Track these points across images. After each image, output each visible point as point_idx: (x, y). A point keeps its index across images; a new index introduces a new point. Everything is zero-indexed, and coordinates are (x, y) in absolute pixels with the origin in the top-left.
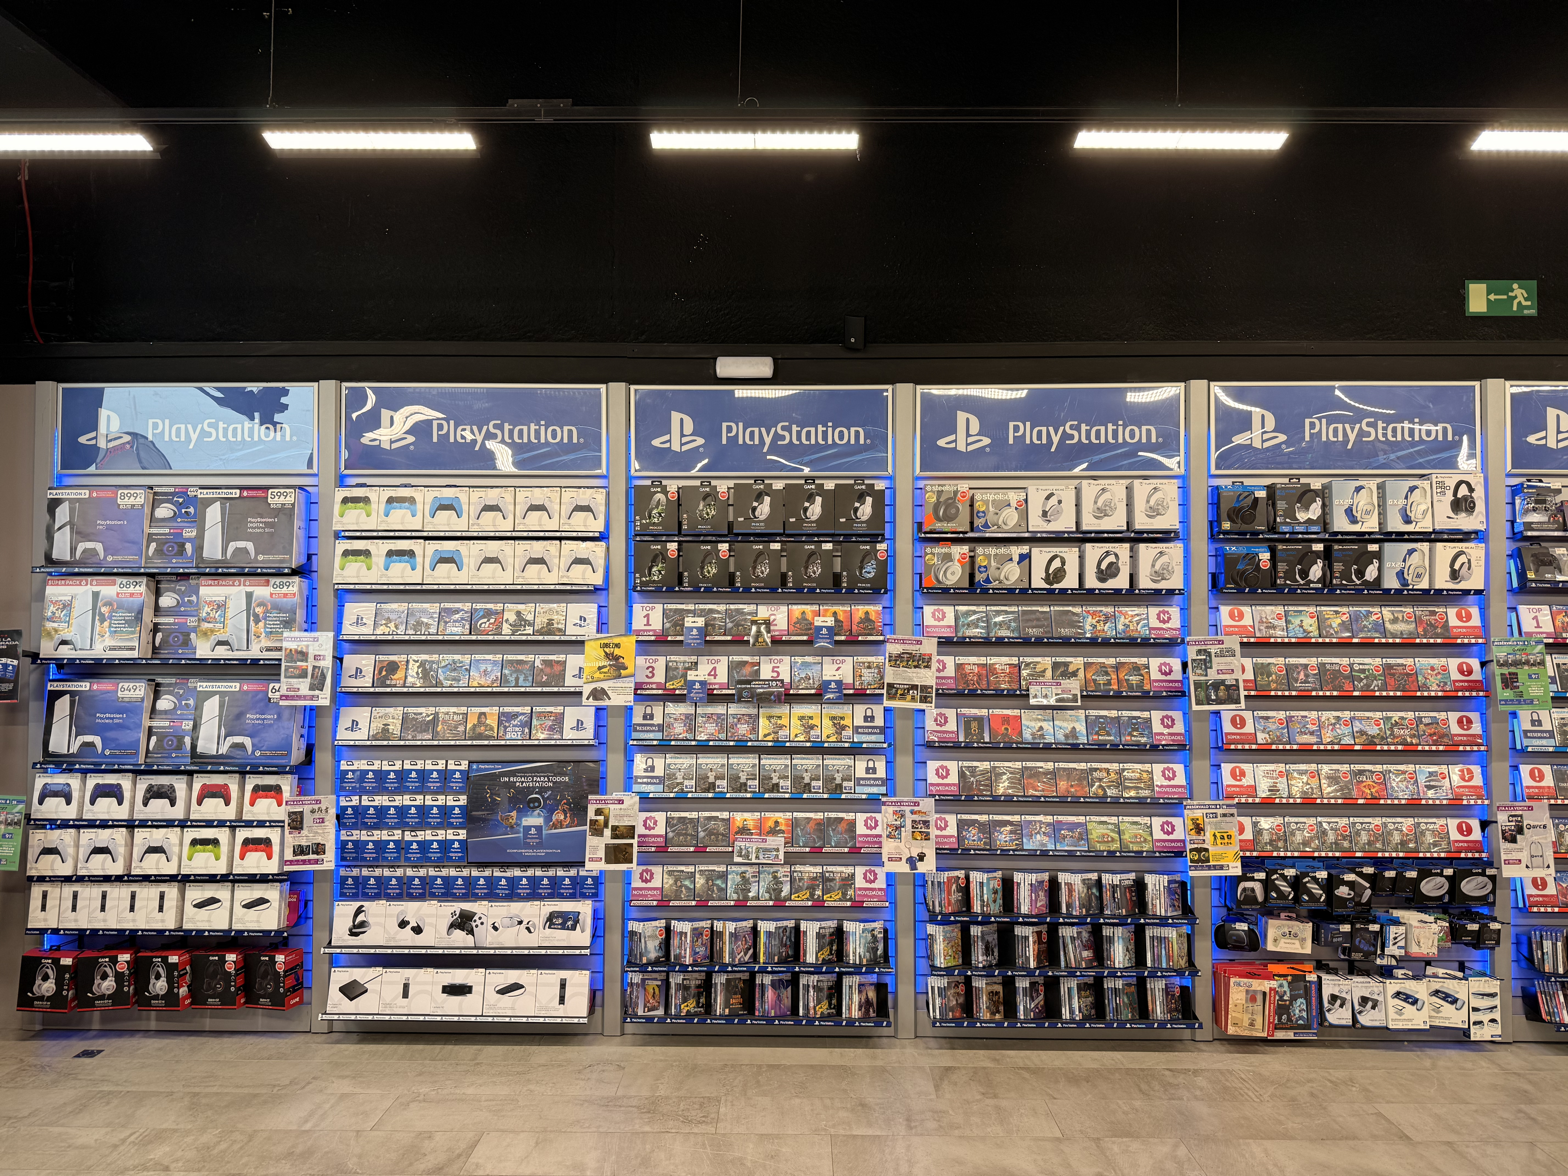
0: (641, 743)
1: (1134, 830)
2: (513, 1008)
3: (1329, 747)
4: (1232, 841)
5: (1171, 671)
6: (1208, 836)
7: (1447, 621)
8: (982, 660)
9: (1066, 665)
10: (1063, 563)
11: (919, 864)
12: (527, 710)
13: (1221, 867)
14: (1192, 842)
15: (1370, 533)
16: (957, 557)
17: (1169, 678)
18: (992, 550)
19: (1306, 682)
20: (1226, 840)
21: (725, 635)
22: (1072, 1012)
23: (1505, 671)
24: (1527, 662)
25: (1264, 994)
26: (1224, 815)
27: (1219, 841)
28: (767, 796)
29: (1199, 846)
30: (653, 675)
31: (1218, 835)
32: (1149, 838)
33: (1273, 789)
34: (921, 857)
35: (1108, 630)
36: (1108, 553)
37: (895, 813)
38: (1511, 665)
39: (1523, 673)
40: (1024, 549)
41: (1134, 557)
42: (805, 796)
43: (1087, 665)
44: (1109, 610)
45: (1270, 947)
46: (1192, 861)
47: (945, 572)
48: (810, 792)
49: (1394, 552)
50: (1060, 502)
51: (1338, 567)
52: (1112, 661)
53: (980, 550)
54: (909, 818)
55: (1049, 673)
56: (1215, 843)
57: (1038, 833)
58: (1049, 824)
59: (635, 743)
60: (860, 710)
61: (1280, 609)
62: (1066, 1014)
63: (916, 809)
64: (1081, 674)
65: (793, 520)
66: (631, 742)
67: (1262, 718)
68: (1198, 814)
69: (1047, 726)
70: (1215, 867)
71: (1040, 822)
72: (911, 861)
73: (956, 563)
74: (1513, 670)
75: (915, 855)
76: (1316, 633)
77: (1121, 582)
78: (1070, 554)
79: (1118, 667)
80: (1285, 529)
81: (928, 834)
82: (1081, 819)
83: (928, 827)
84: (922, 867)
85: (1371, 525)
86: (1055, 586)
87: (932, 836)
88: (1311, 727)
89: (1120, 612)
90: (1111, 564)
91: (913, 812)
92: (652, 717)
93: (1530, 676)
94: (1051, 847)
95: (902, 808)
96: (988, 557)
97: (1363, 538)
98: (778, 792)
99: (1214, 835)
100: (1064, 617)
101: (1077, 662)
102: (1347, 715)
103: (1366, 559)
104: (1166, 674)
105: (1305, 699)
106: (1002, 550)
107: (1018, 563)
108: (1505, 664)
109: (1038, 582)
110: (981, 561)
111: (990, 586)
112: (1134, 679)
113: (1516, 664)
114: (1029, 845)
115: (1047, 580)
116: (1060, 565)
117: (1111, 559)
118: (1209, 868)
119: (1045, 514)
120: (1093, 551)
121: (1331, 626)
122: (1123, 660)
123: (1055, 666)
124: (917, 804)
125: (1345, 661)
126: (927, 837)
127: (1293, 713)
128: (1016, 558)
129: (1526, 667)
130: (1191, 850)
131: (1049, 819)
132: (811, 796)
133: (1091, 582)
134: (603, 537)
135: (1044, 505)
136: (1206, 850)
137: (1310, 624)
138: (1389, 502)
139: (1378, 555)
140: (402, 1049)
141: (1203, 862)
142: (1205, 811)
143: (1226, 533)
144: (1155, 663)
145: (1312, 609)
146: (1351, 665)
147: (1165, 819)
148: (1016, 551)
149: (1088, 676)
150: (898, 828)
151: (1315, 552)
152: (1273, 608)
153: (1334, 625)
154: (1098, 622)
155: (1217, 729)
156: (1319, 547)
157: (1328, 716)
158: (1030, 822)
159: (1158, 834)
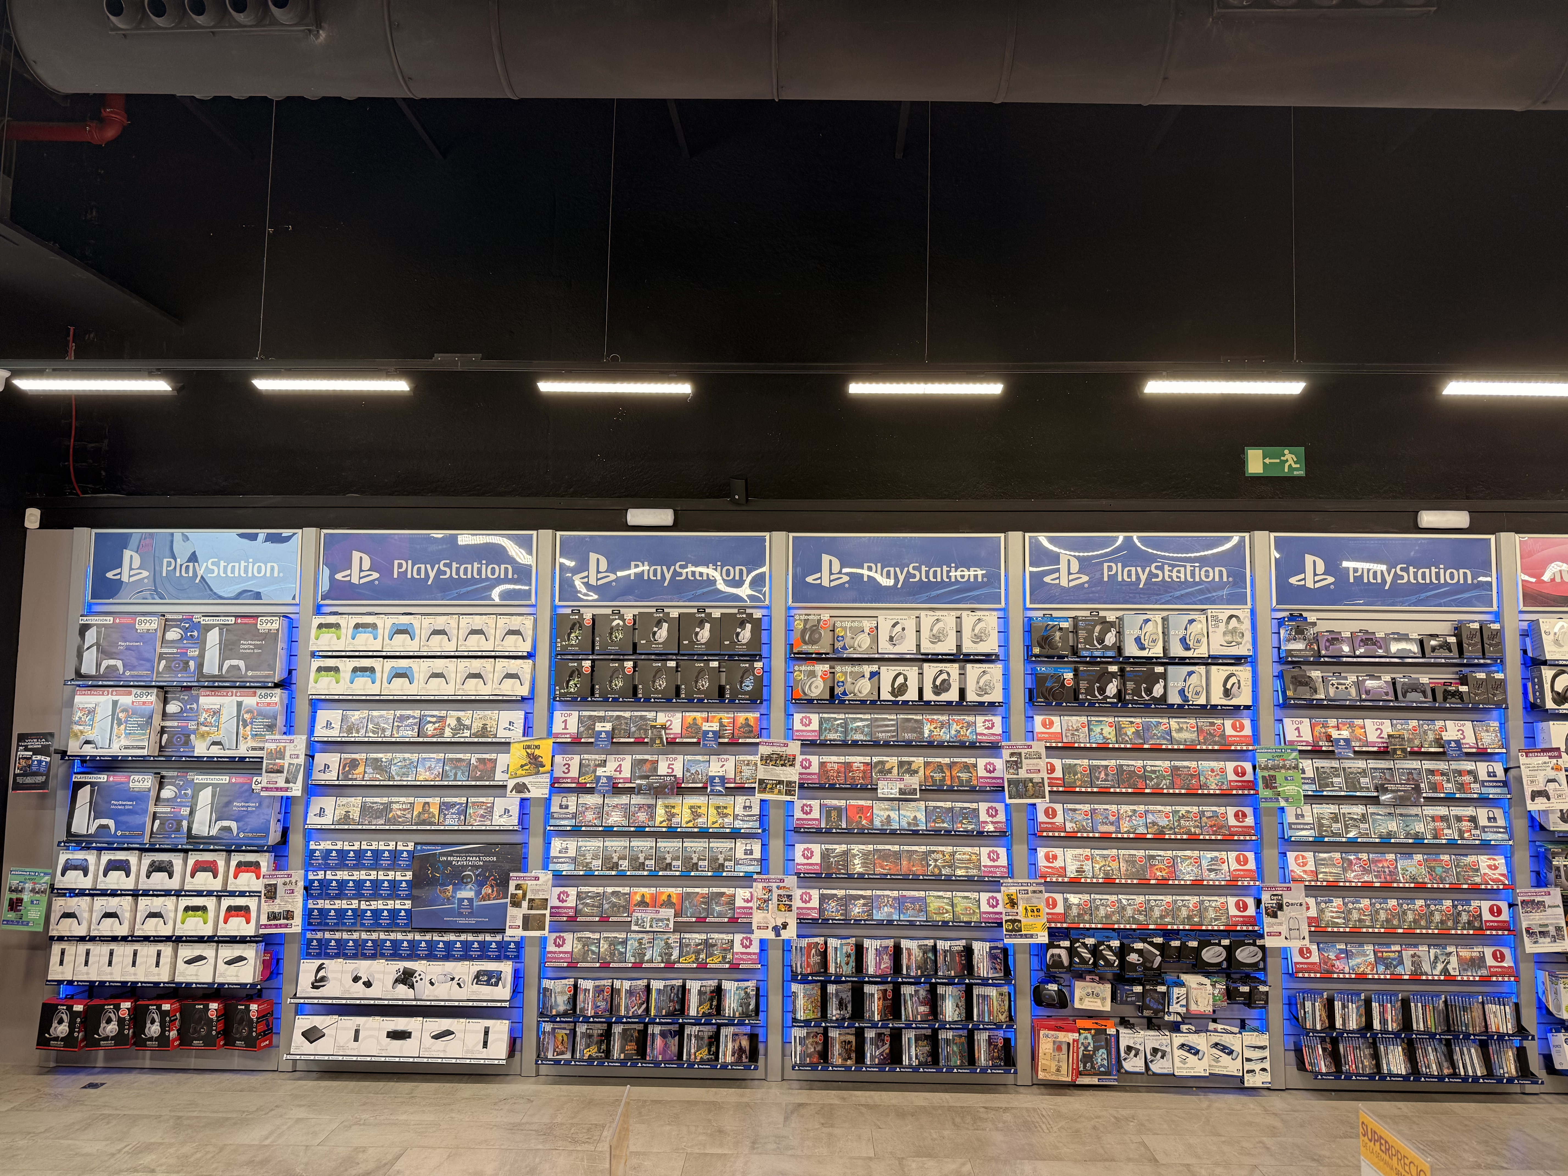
0: (556, 828)
1: (964, 904)
2: (444, 1051)
3: (1125, 836)
4: (1040, 914)
5: (994, 769)
6: (1021, 909)
7: (1224, 730)
8: (842, 759)
9: (910, 763)
10: (906, 679)
11: (782, 932)
12: (464, 800)
13: (1031, 936)
14: (1007, 914)
15: (1157, 658)
16: (820, 674)
17: (992, 775)
18: (848, 668)
19: (1106, 780)
20: (1036, 913)
21: (629, 737)
22: (910, 1059)
23: (1266, 774)
24: (1284, 767)
25: (1069, 1044)
26: (1034, 892)
27: (1030, 914)
28: (661, 873)
29: (1013, 918)
30: (569, 771)
31: (1029, 908)
32: (977, 911)
33: (1080, 871)
34: (785, 926)
35: (944, 735)
36: (941, 672)
37: (764, 888)
38: (1271, 769)
39: (1280, 775)
40: (874, 668)
41: (962, 674)
42: (692, 874)
43: (927, 764)
44: (945, 718)
45: (1077, 1005)
46: (1007, 930)
47: (810, 686)
48: (697, 870)
49: (1177, 673)
50: (903, 629)
51: (1130, 685)
52: (947, 760)
53: (838, 668)
54: (776, 893)
55: (895, 771)
56: (1026, 916)
57: (886, 905)
58: (894, 898)
59: (552, 828)
60: (740, 800)
61: (1084, 719)
62: (906, 1061)
63: (782, 885)
64: (921, 772)
65: (686, 642)
66: (548, 828)
67: (1071, 810)
68: (1013, 890)
69: (894, 815)
70: (1026, 936)
71: (888, 896)
72: (777, 930)
73: (819, 678)
74: (1272, 773)
75: (779, 924)
76: (1114, 739)
77: (952, 695)
78: (912, 672)
79: (951, 766)
80: (1085, 653)
81: (790, 906)
82: (922, 894)
83: (791, 900)
84: (785, 935)
85: (1157, 651)
86: (899, 698)
87: (794, 908)
88: (1112, 819)
89: (953, 720)
90: (944, 681)
91: (778, 888)
92: (567, 807)
93: (1286, 779)
94: (896, 917)
95: (770, 884)
96: (845, 674)
97: (1150, 661)
98: (671, 870)
99: (1026, 909)
100: (906, 724)
101: (918, 761)
102: (1142, 808)
103: (1154, 679)
104: (990, 772)
105: (1104, 794)
106: (857, 669)
107: (870, 679)
108: (1266, 768)
109: (886, 695)
110: (839, 677)
111: (846, 698)
112: (964, 776)
113: (1275, 768)
114: (878, 916)
115: (893, 693)
116: (903, 681)
117: (944, 676)
118: (1021, 936)
119: (891, 639)
120: (930, 669)
121: (1126, 734)
122: (956, 760)
123: (901, 764)
124: (782, 880)
125: (1140, 763)
126: (789, 908)
127: (1096, 806)
128: (868, 675)
129: (1283, 771)
130: (1007, 921)
131: (895, 894)
132: (698, 873)
133: (929, 696)
134: (530, 656)
135: (891, 631)
136: (1020, 921)
137: (1109, 732)
138: (1172, 632)
139: (1164, 676)
140: (351, 1085)
141: (1018, 931)
142: (1018, 888)
143: (1036, 656)
144: (981, 762)
145: (1111, 720)
146: (1144, 767)
147: (991, 894)
148: (867, 669)
149: (927, 773)
150: (766, 901)
151: (1111, 673)
152: (1078, 718)
153: (1129, 733)
154: (935, 728)
155: (1033, 819)
156: (1114, 669)
157: (1126, 809)
158: (880, 896)
159: (985, 908)
